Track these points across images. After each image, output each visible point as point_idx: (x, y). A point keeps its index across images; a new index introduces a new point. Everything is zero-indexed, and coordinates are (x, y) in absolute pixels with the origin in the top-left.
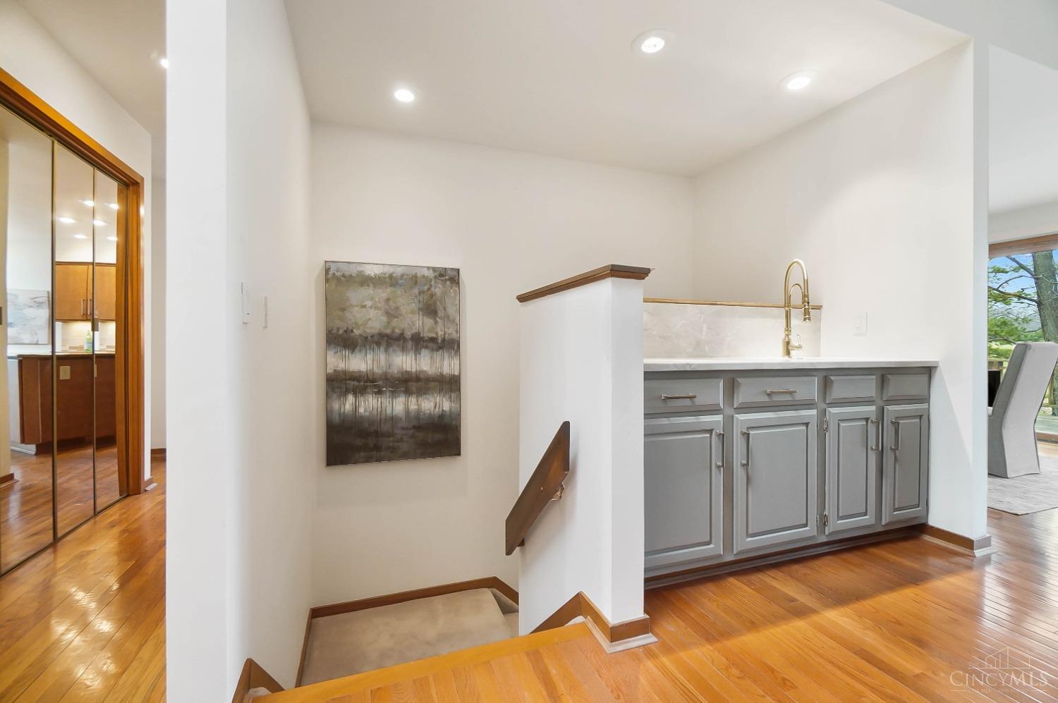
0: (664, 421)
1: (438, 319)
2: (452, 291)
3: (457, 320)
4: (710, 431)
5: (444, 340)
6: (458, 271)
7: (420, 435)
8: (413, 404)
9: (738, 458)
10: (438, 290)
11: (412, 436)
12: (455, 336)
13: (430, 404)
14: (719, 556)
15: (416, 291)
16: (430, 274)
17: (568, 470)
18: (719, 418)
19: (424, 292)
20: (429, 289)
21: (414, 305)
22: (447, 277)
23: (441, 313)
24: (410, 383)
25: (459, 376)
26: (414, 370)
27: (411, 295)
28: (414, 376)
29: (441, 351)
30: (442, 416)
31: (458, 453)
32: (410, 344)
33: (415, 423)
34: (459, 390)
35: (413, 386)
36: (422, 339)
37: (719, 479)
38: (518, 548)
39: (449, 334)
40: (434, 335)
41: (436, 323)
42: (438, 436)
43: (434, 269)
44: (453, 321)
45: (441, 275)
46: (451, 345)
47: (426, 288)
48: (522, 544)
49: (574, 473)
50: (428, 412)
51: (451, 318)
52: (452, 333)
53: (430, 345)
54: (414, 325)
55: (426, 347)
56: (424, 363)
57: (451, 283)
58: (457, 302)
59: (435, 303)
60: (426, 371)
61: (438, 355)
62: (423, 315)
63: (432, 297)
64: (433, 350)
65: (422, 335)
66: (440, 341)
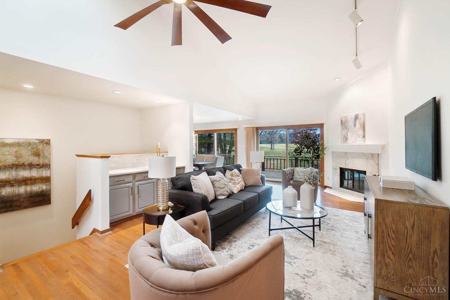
0: (117, 186)
1: (40, 157)
2: (46, 147)
3: (49, 157)
4: (129, 187)
5: (43, 165)
6: (50, 140)
7: (32, 199)
8: (29, 188)
9: (136, 192)
10: (40, 147)
11: (29, 200)
12: (48, 162)
13: (36, 188)
14: (131, 214)
15: (30, 148)
16: (37, 141)
17: (91, 200)
18: (131, 184)
19: (34, 148)
20: (36, 147)
21: (29, 153)
22: (44, 143)
23: (41, 155)
24: (27, 181)
25: (50, 177)
26: (29, 176)
27: (28, 149)
28: (29, 178)
29: (42, 169)
30: (42, 191)
31: (50, 204)
32: (27, 167)
33: (30, 195)
34: (50, 181)
35: (29, 182)
36: (33, 165)
37: (131, 197)
38: (76, 226)
39: (45, 162)
40: (38, 163)
41: (40, 158)
42: (40, 199)
43: (39, 140)
44: (47, 158)
45: (42, 142)
46: (47, 166)
47: (35, 146)
48: (78, 224)
49: (93, 201)
50: (36, 191)
51: (46, 156)
52: (47, 162)
53: (37, 167)
54: (29, 160)
55: (35, 168)
56: (34, 173)
57: (47, 144)
58: (49, 151)
59: (39, 152)
60: (34, 176)
61: (40, 170)
62: (34, 156)
63: (37, 150)
64: (38, 168)
65: (33, 163)
66: (41, 165)
